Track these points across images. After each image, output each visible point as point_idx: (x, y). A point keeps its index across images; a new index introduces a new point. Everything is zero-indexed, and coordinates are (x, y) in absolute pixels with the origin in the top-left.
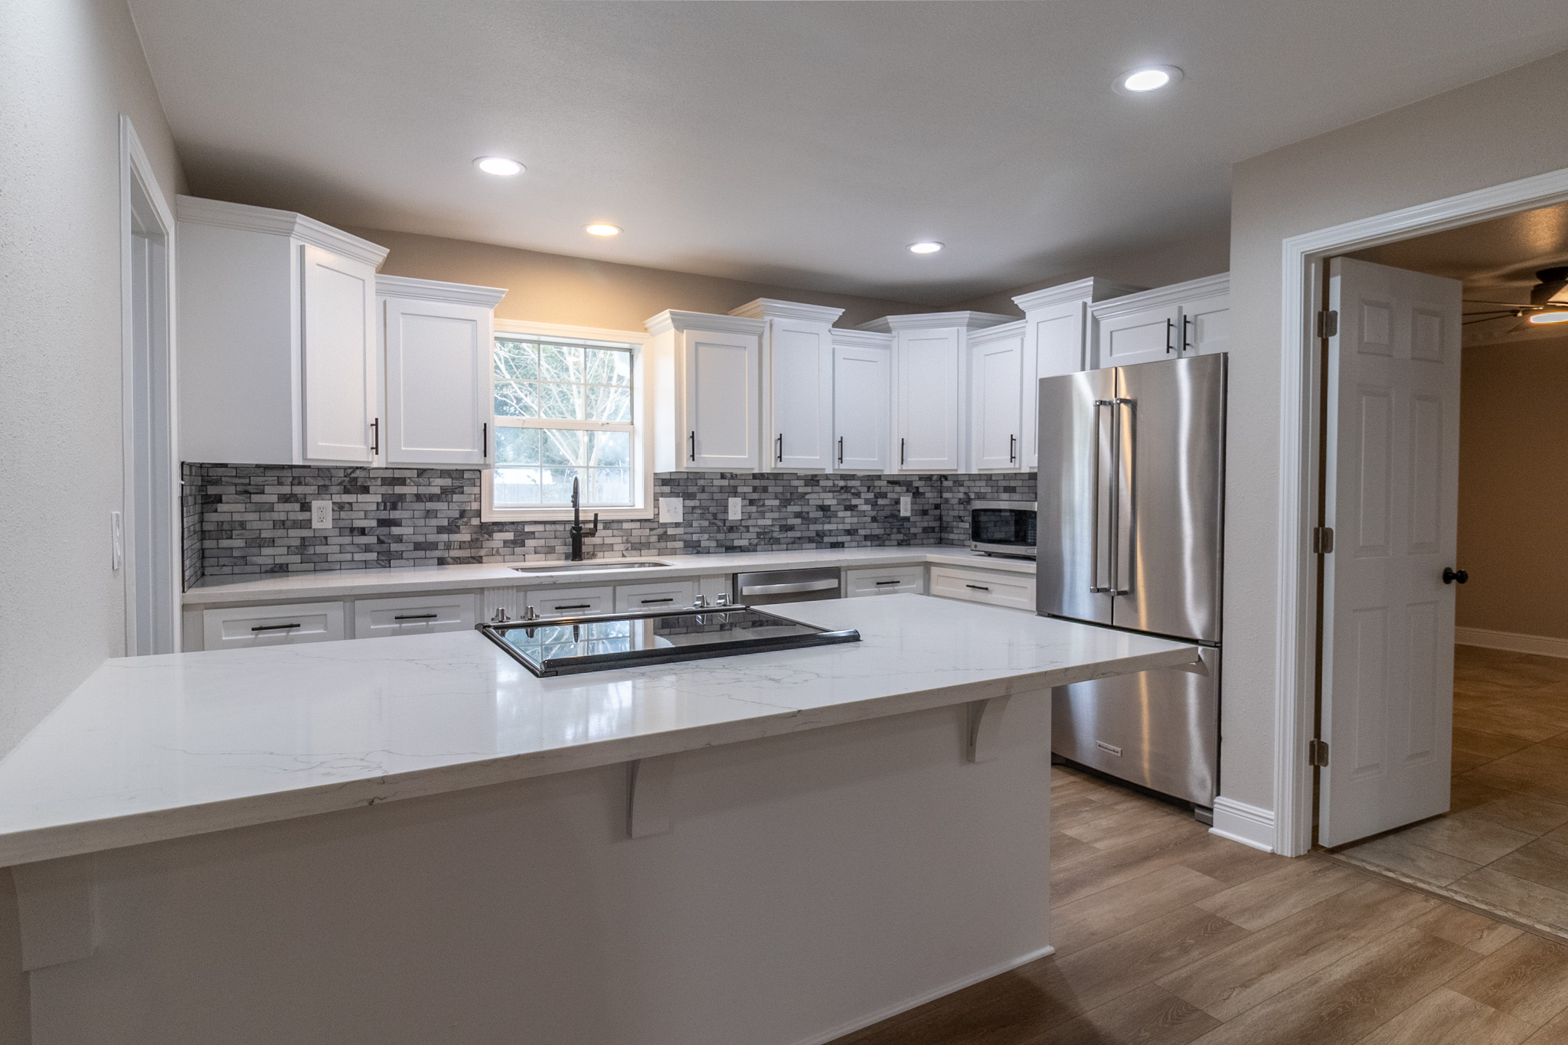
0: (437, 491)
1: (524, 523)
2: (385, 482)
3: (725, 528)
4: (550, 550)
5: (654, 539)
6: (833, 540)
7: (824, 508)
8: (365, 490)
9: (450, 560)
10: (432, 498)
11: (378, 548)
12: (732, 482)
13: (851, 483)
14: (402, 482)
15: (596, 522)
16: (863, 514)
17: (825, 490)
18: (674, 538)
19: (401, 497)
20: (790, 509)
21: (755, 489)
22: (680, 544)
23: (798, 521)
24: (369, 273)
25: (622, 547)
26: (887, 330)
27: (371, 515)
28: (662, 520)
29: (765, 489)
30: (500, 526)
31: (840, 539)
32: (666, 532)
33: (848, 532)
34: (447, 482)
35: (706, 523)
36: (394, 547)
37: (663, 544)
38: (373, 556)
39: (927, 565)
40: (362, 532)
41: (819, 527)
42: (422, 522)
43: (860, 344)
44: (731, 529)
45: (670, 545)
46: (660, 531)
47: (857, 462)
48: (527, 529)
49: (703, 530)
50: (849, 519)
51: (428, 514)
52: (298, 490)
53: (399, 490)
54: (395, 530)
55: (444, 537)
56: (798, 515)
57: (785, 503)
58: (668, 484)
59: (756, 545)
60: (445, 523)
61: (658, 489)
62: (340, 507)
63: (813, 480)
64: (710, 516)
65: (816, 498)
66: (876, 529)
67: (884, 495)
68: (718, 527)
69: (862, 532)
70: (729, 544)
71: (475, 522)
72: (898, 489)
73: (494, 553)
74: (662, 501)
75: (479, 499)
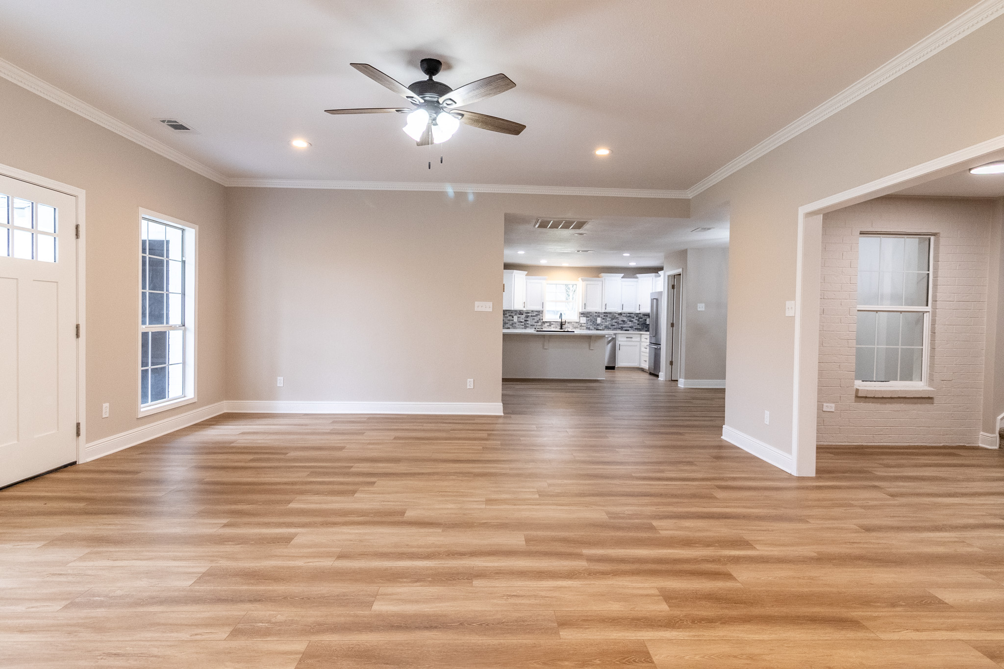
1: (551, 321)
2: (526, 313)
4: (556, 327)
5: (579, 326)
6: (626, 329)
7: (623, 321)
8: (523, 314)
10: (534, 316)
12: (599, 314)
13: (631, 315)
14: (529, 313)
15: (565, 322)
16: (635, 323)
17: (624, 316)
18: (583, 326)
19: (529, 316)
20: (614, 321)
21: (604, 316)
23: (616, 324)
24: (524, 277)
25: (572, 328)
26: (637, 278)
27: (523, 319)
28: (581, 322)
29: (607, 316)
30: (547, 322)
31: (628, 329)
32: (582, 324)
33: (630, 327)
34: (537, 313)
35: (591, 323)
36: (527, 325)
37: (581, 328)
38: (523, 327)
39: (641, 334)
40: (522, 322)
41: (622, 326)
42: (532, 321)
43: (630, 282)
44: (598, 325)
45: (583, 328)
47: (627, 310)
48: (552, 323)
49: (591, 325)
50: (631, 324)
51: (533, 319)
52: (512, 314)
53: (528, 314)
54: (527, 322)
55: (536, 324)
56: (616, 322)
57: (612, 319)
58: (583, 314)
59: (604, 329)
60: (536, 320)
61: (580, 315)
62: (518, 317)
63: (620, 314)
64: (593, 322)
65: (621, 318)
66: (639, 327)
67: (642, 318)
68: (595, 324)
69: (635, 327)
70: (597, 328)
71: (542, 320)
72: (646, 317)
74: (581, 318)
75: (542, 317)
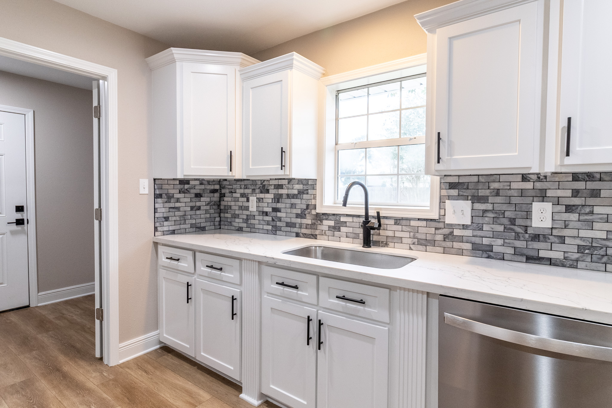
0: (296, 192)
1: (340, 215)
2: (276, 187)
3: (527, 236)
5: (439, 237)
8: (267, 191)
9: (301, 235)
10: (294, 196)
11: (272, 223)
12: (539, 185)
14: (280, 187)
15: (378, 217)
18: (461, 239)
19: (281, 195)
21: (576, 193)
22: (469, 246)
25: (410, 241)
27: (270, 205)
28: (449, 220)
29: (595, 194)
30: (326, 216)
32: (453, 232)
34: (302, 187)
35: (501, 228)
36: (278, 224)
37: (448, 244)
38: (270, 227)
40: (266, 214)
42: (289, 210)
44: (536, 237)
45: (456, 245)
46: (446, 231)
48: (343, 219)
49: (495, 235)
51: (293, 206)
52: (246, 191)
53: (281, 191)
54: (279, 214)
55: (299, 220)
58: (456, 187)
59: (577, 260)
60: (299, 212)
61: (444, 192)
62: (259, 200)
64: (506, 222)
68: (517, 234)
70: (533, 254)
71: (314, 212)
73: (323, 234)
74: (449, 203)
75: (315, 198)
